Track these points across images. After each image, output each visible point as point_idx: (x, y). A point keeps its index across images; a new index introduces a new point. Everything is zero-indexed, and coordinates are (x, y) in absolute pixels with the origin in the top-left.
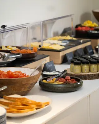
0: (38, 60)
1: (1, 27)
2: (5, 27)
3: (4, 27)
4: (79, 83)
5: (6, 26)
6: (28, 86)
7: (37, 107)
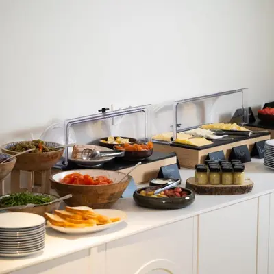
0: (153, 161)
1: (99, 111)
2: (106, 111)
3: (104, 110)
4: (187, 198)
5: (108, 109)
6: (107, 197)
7: (98, 223)
